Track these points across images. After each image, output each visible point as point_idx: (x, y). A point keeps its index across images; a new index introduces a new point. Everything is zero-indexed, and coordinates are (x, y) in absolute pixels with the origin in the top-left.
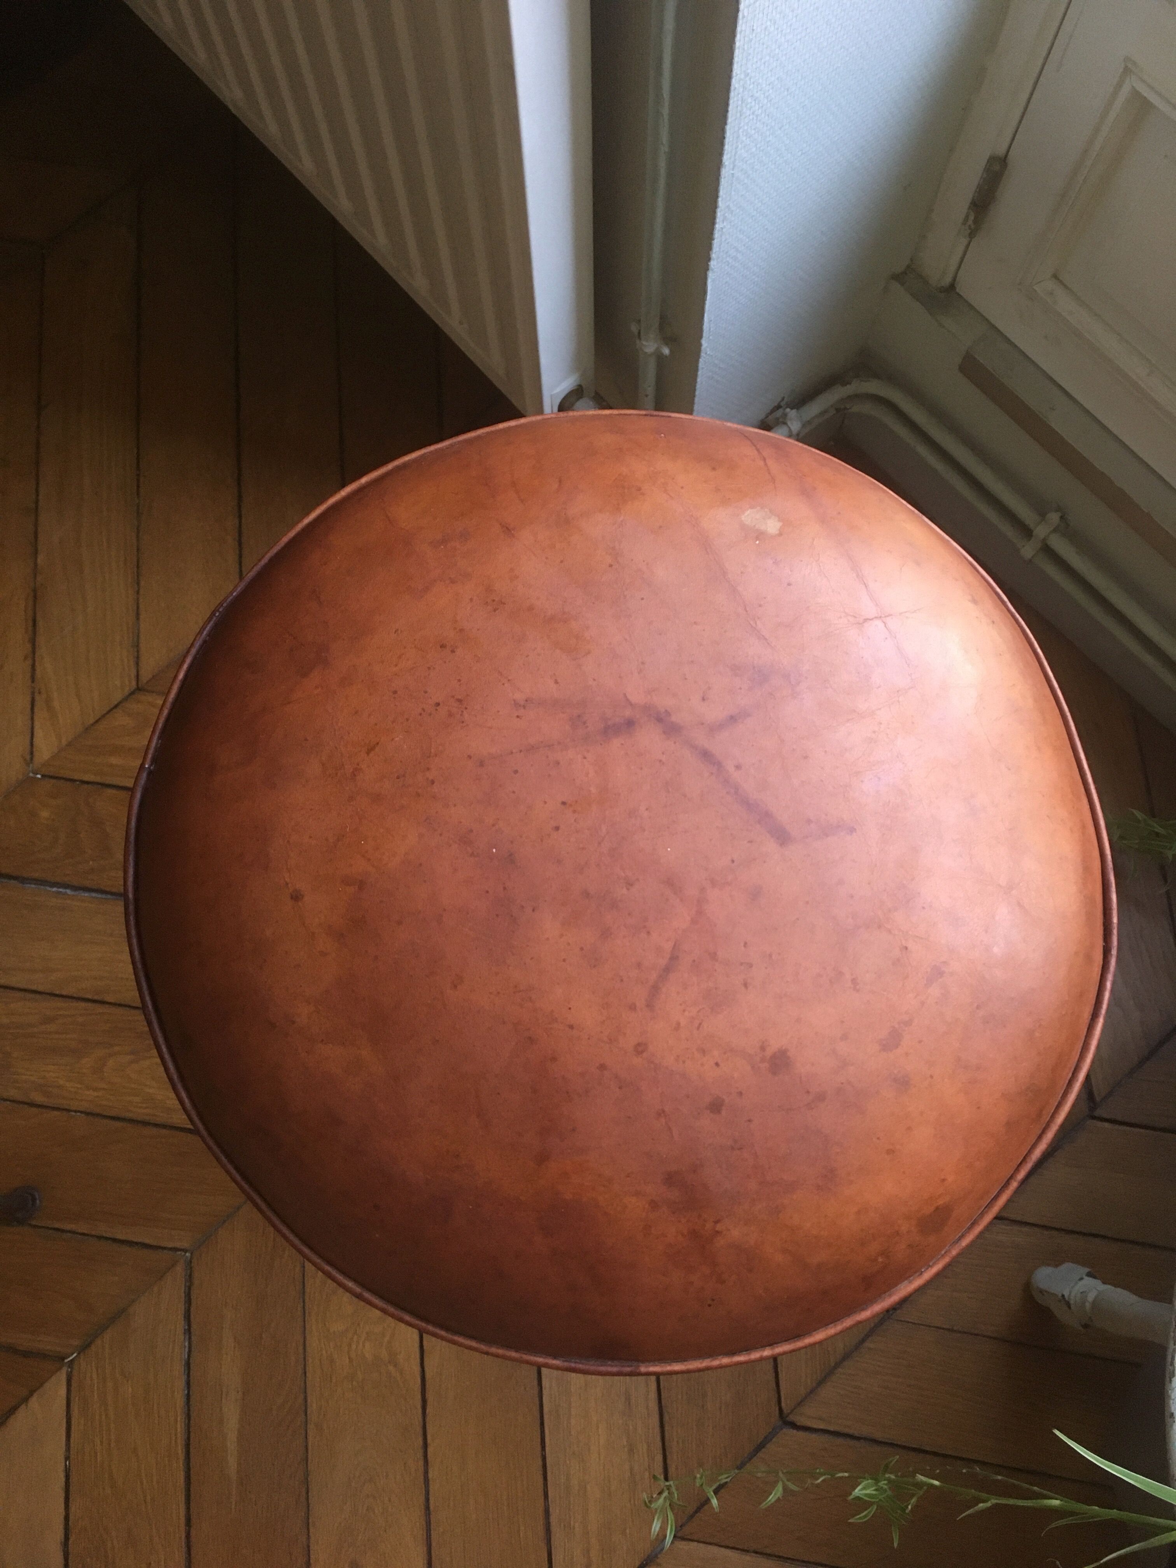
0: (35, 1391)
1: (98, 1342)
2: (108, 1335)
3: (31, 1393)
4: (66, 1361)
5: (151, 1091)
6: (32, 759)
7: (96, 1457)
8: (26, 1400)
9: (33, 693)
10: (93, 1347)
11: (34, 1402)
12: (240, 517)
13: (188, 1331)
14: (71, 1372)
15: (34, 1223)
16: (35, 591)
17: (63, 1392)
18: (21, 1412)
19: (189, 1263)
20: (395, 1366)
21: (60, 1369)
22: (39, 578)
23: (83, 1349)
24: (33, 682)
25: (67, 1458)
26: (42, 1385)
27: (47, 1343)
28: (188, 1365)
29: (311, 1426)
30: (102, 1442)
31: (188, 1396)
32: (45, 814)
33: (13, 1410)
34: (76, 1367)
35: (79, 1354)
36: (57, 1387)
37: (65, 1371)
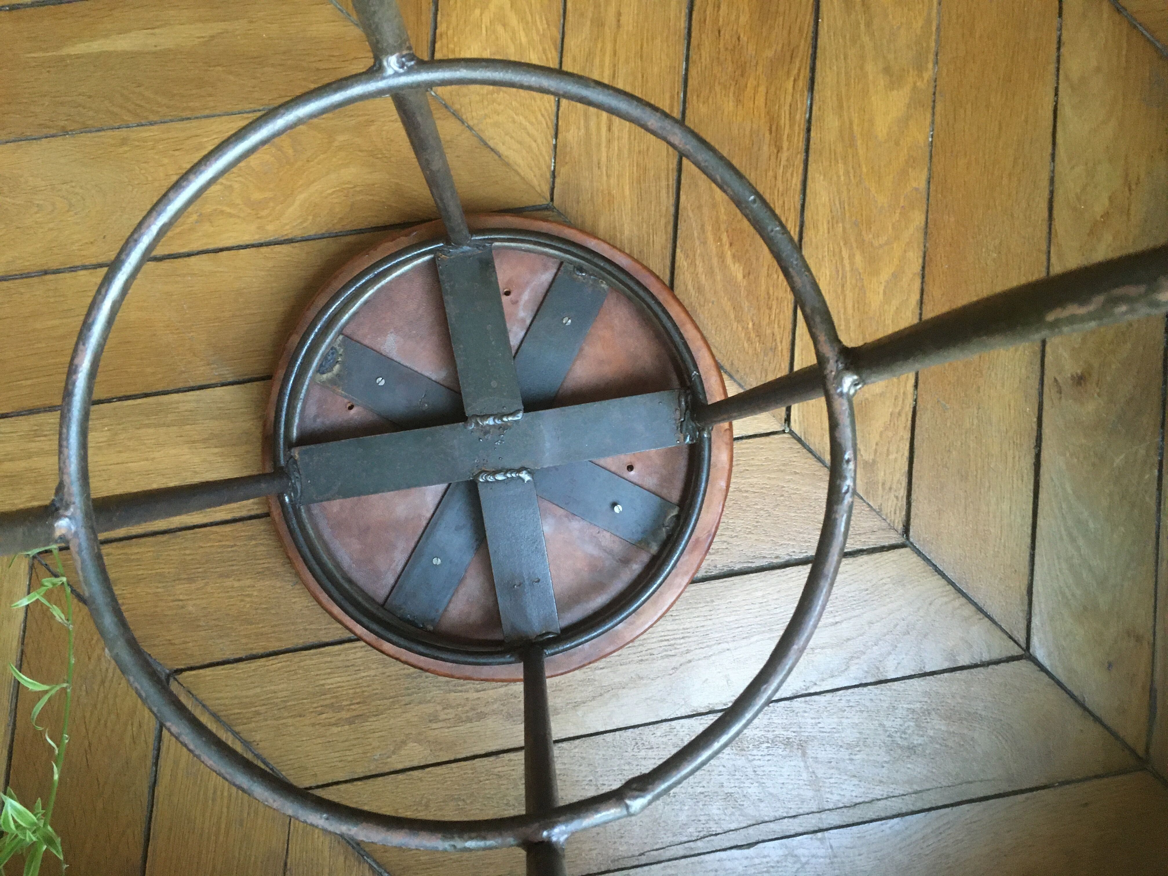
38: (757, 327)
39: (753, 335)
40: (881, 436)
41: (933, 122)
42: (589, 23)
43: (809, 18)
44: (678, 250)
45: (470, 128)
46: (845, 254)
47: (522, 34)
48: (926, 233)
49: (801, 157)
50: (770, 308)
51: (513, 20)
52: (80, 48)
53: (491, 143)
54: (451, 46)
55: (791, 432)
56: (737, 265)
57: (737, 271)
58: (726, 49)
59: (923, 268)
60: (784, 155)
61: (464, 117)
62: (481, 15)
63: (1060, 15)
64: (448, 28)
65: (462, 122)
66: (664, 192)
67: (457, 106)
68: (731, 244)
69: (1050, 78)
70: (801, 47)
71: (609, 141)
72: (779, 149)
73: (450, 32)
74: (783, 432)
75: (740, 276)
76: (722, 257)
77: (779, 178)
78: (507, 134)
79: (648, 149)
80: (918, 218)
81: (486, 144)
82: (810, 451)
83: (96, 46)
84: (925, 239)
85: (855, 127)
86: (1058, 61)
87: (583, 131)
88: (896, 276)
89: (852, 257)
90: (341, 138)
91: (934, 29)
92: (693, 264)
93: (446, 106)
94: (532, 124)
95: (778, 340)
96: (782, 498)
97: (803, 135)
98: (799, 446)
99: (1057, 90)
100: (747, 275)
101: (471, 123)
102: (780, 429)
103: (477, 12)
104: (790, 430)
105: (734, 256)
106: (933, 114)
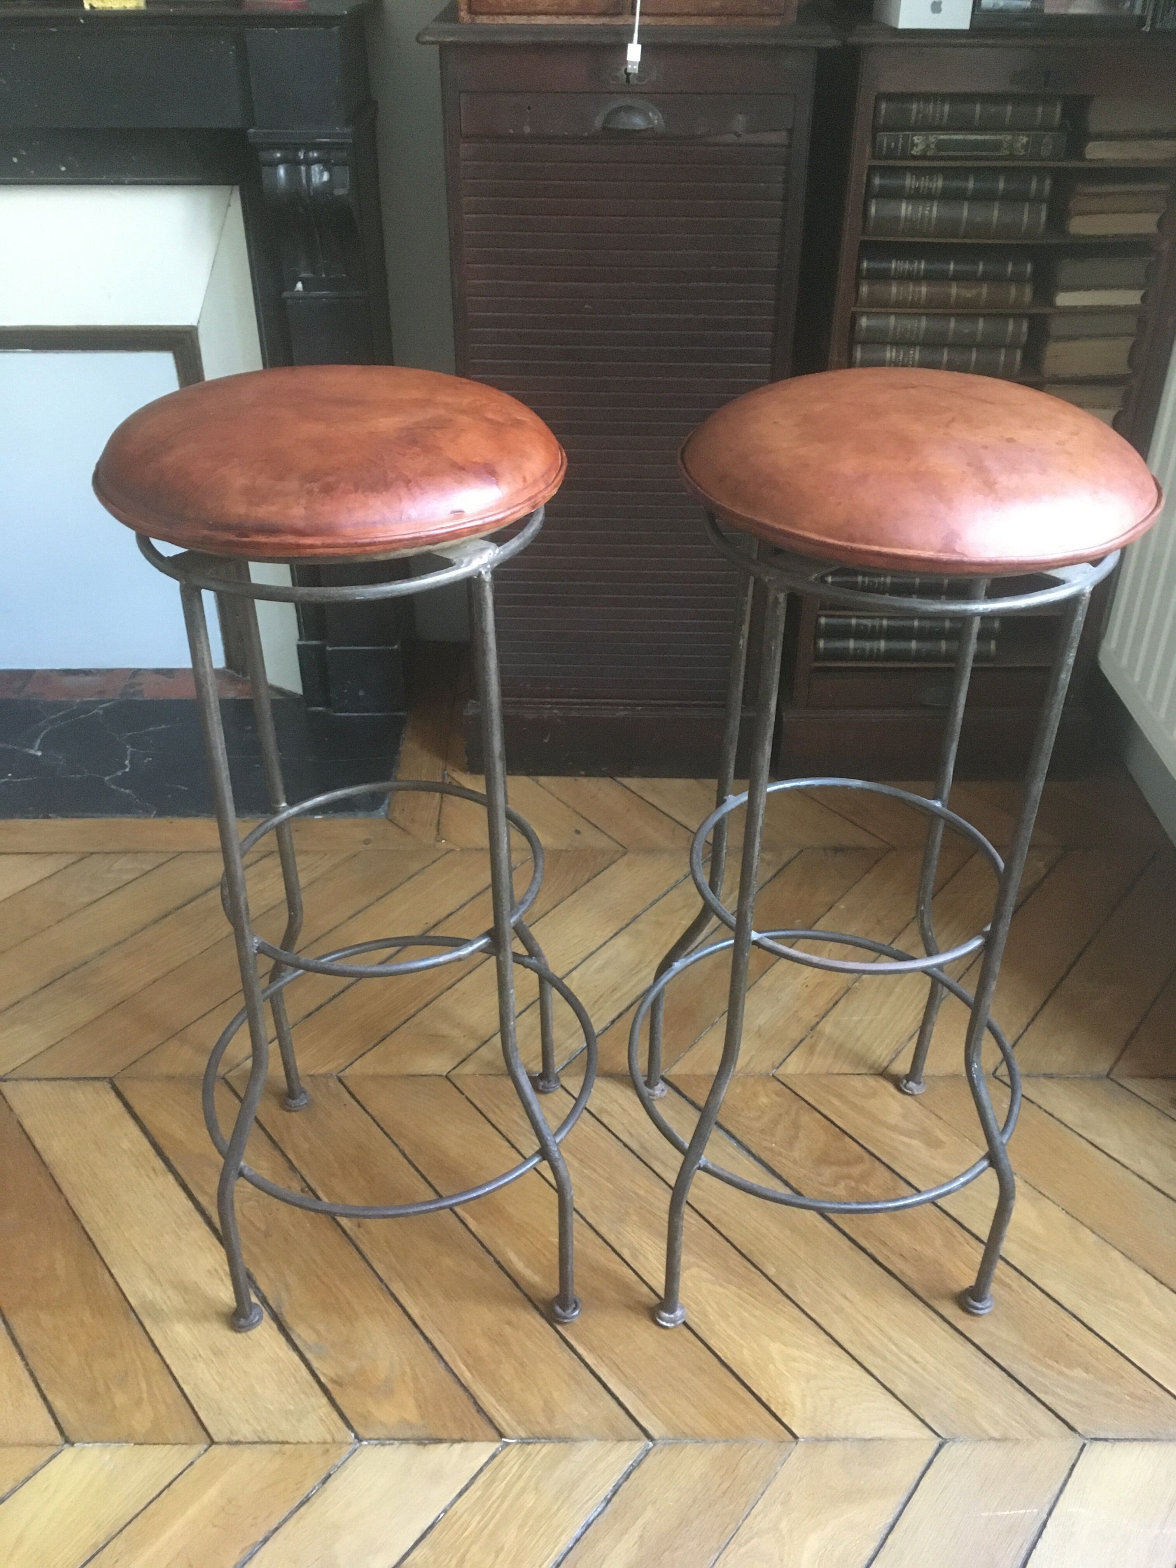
0: (465, 1441)
1: (538, 1446)
2: (548, 1448)
3: (461, 1440)
4: (503, 1439)
5: (709, 1309)
6: (778, 1067)
7: (466, 1529)
8: (454, 1441)
9: (807, 1036)
10: (530, 1447)
11: (458, 1447)
12: (1025, 1030)
13: (609, 1500)
14: (500, 1452)
15: (559, 1328)
16: (849, 989)
17: (485, 1459)
18: (443, 1447)
19: (647, 1452)
21: (496, 1441)
22: (857, 984)
23: (524, 1442)
24: (812, 1030)
25: (445, 1511)
26: (473, 1441)
27: (502, 1416)
28: (590, 1524)
30: (479, 1523)
32: (763, 1100)
33: (439, 1441)
34: (505, 1450)
35: (517, 1443)
36: (481, 1451)
37: (498, 1445)
38: (1131, 1395)
39: (1137, 1402)
41: (1054, 1202)
42: (834, 1316)
44: (1037, 1394)
45: (846, 1439)
46: (1112, 1308)
47: (809, 1355)
48: (1130, 1259)
50: (1123, 1377)
51: (796, 1353)
53: (867, 1437)
54: (780, 1400)
56: (1075, 1370)
57: (1078, 1373)
58: (917, 1261)
59: (1154, 1277)
60: (1015, 1286)
61: (835, 1436)
62: (776, 1367)
63: (1032, 1102)
64: (767, 1392)
65: (837, 1440)
66: (987, 1368)
67: (824, 1434)
68: (1057, 1363)
69: (1070, 1133)
70: (949, 1225)
71: (924, 1369)
72: (1009, 1286)
73: (770, 1394)
75: (1084, 1375)
76: (1061, 1373)
77: (1029, 1301)
78: (869, 1422)
79: (948, 1352)
80: (1115, 1254)
81: (865, 1440)
84: (1133, 1262)
86: (1062, 1123)
87: (904, 1377)
89: (1117, 1306)
90: (783, 1524)
92: (1054, 1394)
93: (818, 1440)
94: (873, 1401)
97: (1008, 1267)
99: (1078, 1134)
100: (1087, 1371)
101: (843, 1436)
103: (771, 1366)
105: (1067, 1367)
106: (1048, 1198)
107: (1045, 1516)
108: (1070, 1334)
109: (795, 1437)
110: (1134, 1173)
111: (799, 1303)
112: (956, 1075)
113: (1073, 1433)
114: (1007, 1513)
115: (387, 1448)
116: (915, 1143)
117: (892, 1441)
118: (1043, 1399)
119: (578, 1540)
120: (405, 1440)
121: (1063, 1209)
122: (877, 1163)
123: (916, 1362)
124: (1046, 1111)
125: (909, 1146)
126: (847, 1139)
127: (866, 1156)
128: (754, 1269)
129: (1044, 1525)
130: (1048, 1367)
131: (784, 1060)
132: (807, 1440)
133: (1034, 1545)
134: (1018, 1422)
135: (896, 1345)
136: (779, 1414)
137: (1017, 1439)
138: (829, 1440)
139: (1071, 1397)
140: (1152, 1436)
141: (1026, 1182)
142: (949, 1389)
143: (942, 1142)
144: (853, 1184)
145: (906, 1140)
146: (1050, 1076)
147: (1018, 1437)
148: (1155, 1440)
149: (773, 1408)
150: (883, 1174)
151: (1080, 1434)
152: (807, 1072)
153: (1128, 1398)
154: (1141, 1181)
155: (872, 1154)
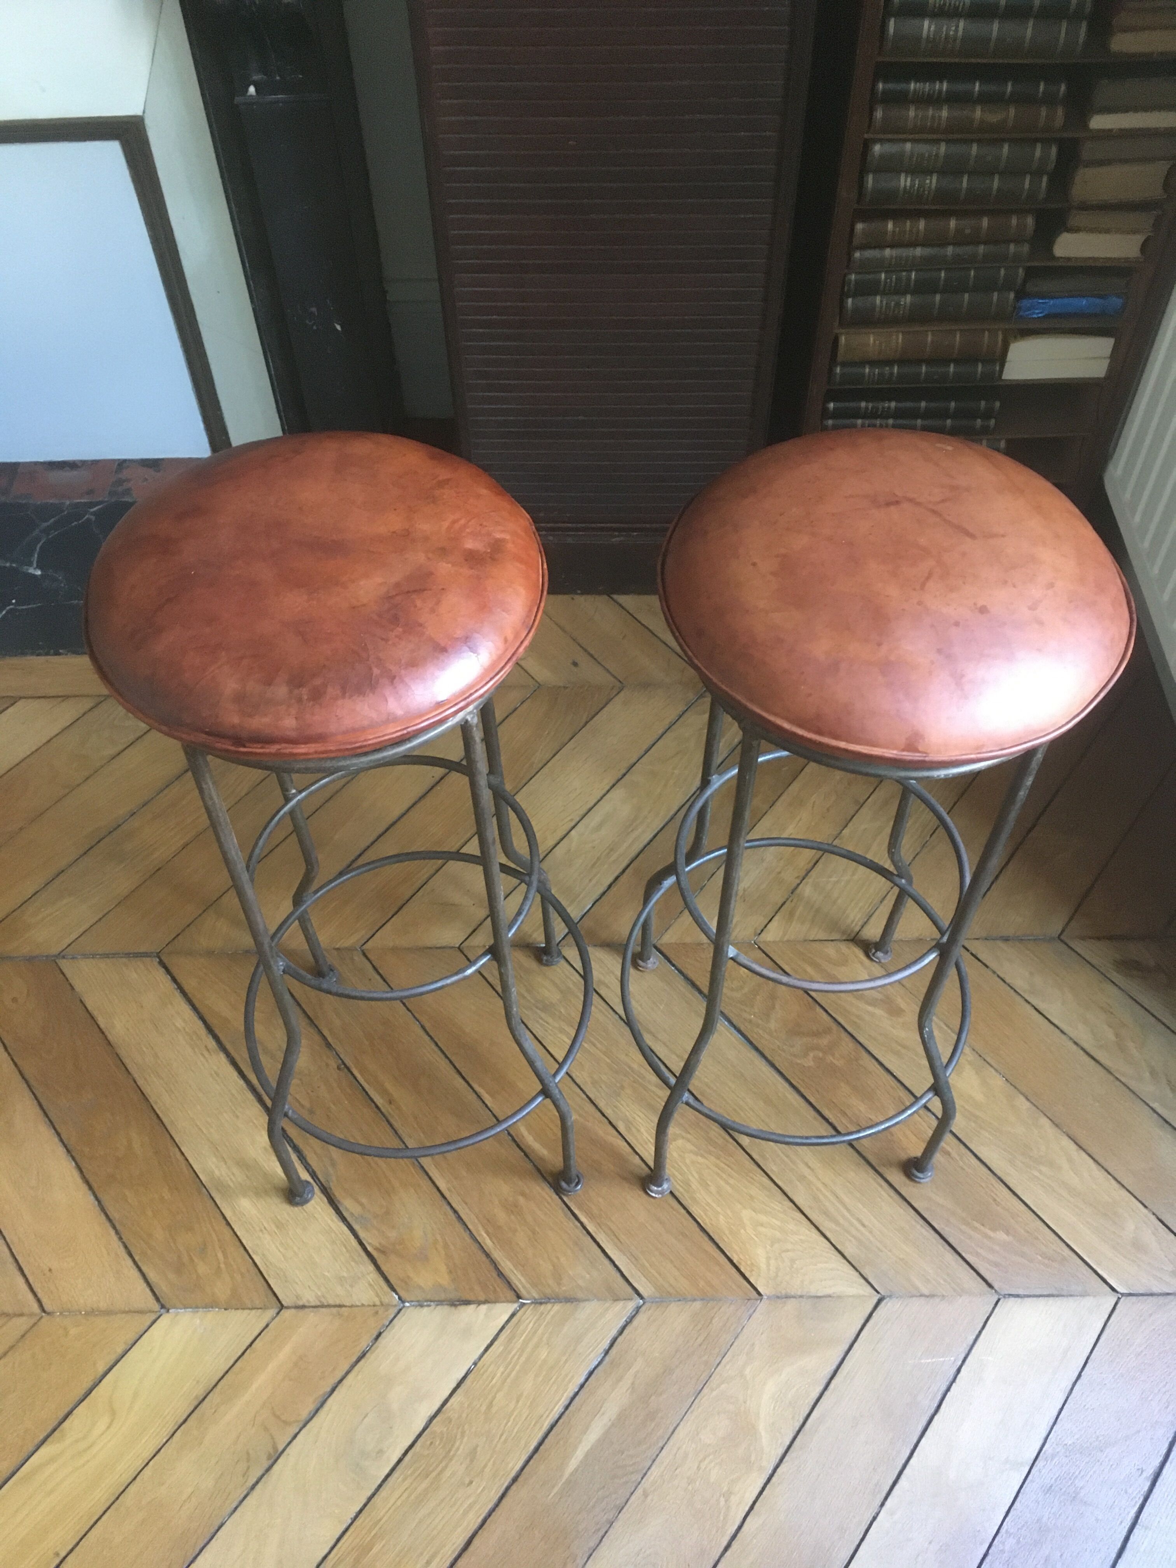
0: (489, 1302)
1: (549, 1306)
2: (557, 1307)
3: (486, 1302)
4: (520, 1300)
5: (691, 1178)
6: (760, 934)
7: (493, 1378)
8: (479, 1303)
10: (543, 1307)
11: (484, 1308)
13: (607, 1352)
14: (518, 1311)
15: (565, 1199)
17: (506, 1317)
18: (471, 1308)
19: (638, 1309)
20: (726, 1501)
21: (514, 1302)
23: (538, 1303)
24: (793, 893)
25: (475, 1364)
26: (495, 1302)
27: (518, 1279)
28: (591, 1373)
29: (639, 1491)
30: (503, 1373)
31: (576, 1394)
33: (467, 1303)
34: (523, 1310)
35: (532, 1303)
36: (503, 1311)
37: (515, 1306)
38: (1043, 1255)
39: (1046, 1261)
40: (1162, 1250)
41: (996, 1070)
42: (798, 1183)
43: (889, 1078)
44: (964, 1254)
45: (801, 1297)
46: (1036, 1174)
47: (774, 1220)
49: (962, 1147)
50: (1038, 1238)
51: (763, 1218)
52: (573, 1464)
54: (749, 1263)
55: (1123, 1295)
56: (998, 1233)
57: (1001, 1236)
60: (954, 1154)
61: (793, 1294)
62: (746, 1232)
64: (738, 1256)
65: (794, 1297)
66: (923, 1231)
67: (783, 1292)
68: (983, 1225)
69: (1018, 998)
70: (901, 1095)
71: (871, 1232)
72: (952, 1156)
73: (741, 1256)
74: (1119, 1298)
75: (1005, 1237)
76: (986, 1236)
77: (965, 1167)
78: (822, 1281)
79: (892, 1217)
80: (1044, 1121)
82: (1142, 1295)
83: (580, 1453)
84: (1060, 1128)
85: (967, 1107)
86: (1012, 988)
87: (853, 1240)
88: (1070, 1160)
89: (1040, 1172)
90: (747, 1371)
91: (946, 1028)
92: (978, 1255)
93: (778, 1297)
94: (826, 1262)
95: (1060, 1251)
96: (1161, 1336)
98: (1134, 1298)
99: (1026, 1001)
100: (1007, 1233)
101: (799, 1293)
102: (1115, 1299)
103: (742, 1231)
104: (1121, 1294)
105: (991, 1229)
106: (992, 1066)
107: (960, 1363)
108: (997, 1199)
109: (759, 1293)
110: (1071, 1039)
111: (769, 1172)
112: (921, 939)
113: (989, 1289)
114: (930, 1361)
115: (426, 1309)
116: (879, 1012)
117: (839, 1297)
118: (968, 1259)
119: (582, 1386)
120: (440, 1303)
121: (1003, 1077)
122: (844, 1035)
123: (864, 1225)
124: (998, 976)
125: (872, 1015)
126: (819, 1010)
127: (834, 1026)
128: (731, 1140)
129: (959, 1371)
130: (975, 1229)
131: (766, 926)
132: (769, 1298)
133: (948, 1389)
134: (945, 1280)
135: (848, 1210)
136: (747, 1275)
137: (943, 1296)
138: (787, 1297)
139: (991, 1257)
140: (1055, 1292)
141: (974, 1050)
142: (890, 1251)
143: (903, 1011)
144: (821, 1055)
145: (870, 1008)
146: (1006, 939)
147: (944, 1293)
148: (1058, 1296)
149: (742, 1270)
150: (847, 1045)
151: (996, 1291)
152: (785, 939)
153: (1040, 1258)
154: (1075, 1047)
155: (839, 1024)
